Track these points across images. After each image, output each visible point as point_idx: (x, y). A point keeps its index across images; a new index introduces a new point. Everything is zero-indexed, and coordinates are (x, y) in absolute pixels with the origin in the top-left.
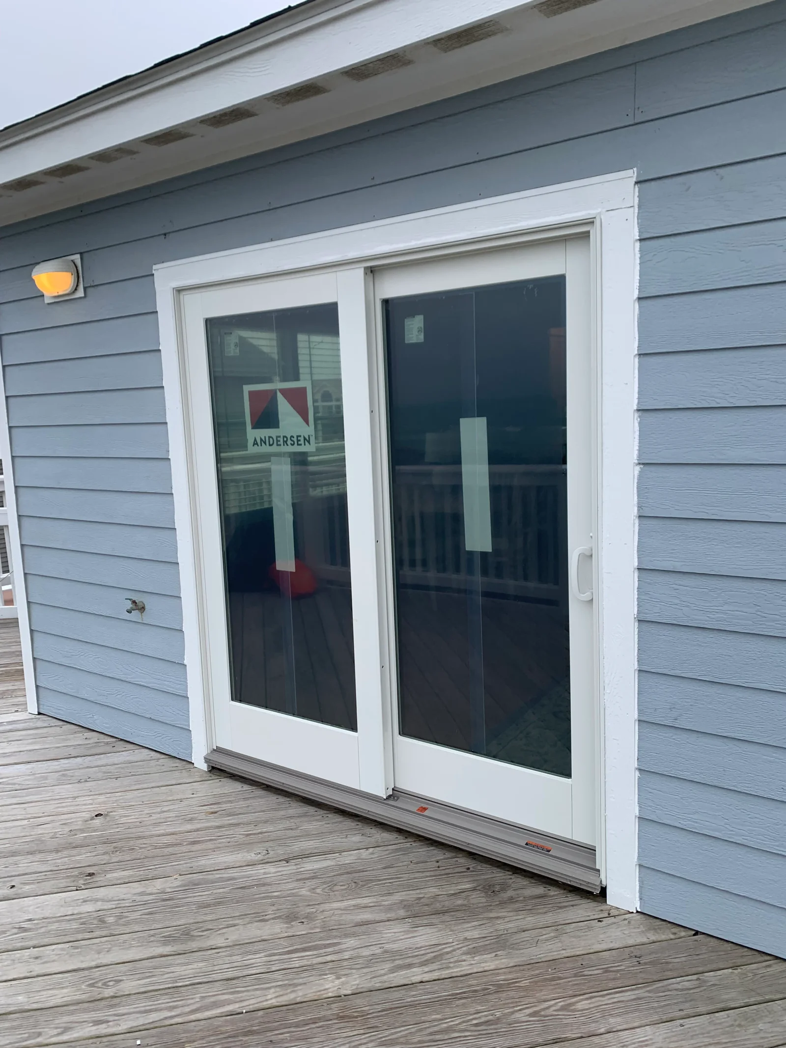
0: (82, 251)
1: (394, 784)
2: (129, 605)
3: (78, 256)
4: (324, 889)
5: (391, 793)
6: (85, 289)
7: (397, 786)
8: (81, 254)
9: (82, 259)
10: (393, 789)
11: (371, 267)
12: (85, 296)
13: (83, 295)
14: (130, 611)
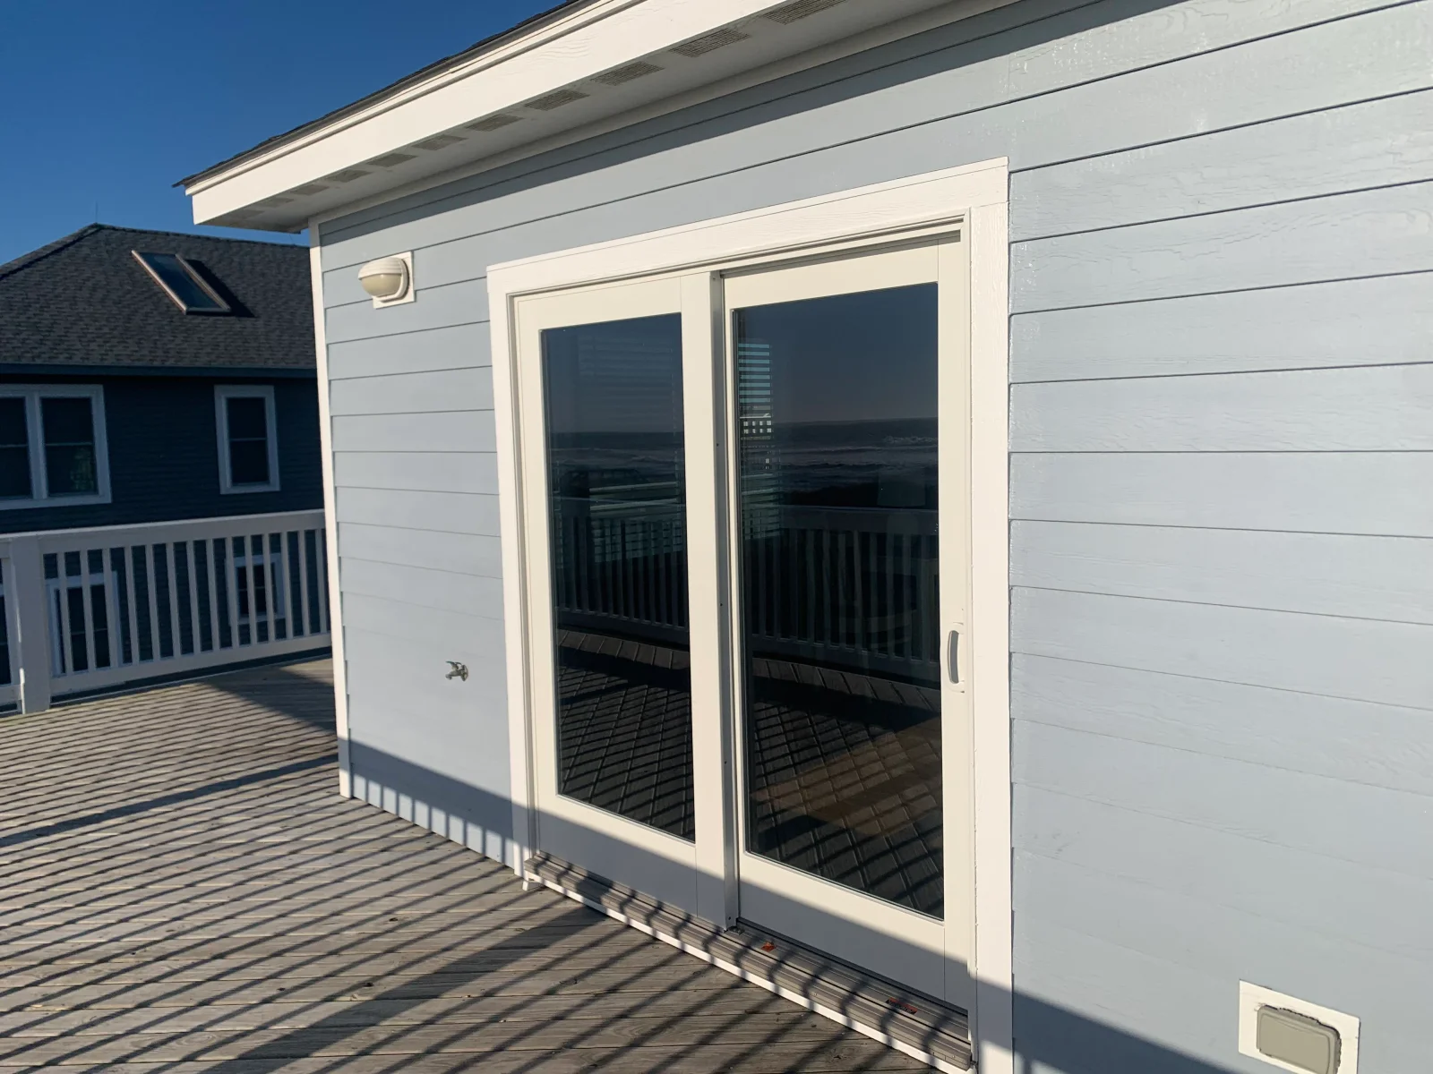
0: (412, 249)
1: (739, 913)
2: (451, 669)
3: (409, 254)
4: (631, 1031)
5: (735, 925)
6: (415, 292)
7: (742, 916)
8: (412, 251)
9: (413, 257)
10: (737, 920)
11: (721, 271)
12: (415, 301)
13: (412, 300)
14: (450, 676)
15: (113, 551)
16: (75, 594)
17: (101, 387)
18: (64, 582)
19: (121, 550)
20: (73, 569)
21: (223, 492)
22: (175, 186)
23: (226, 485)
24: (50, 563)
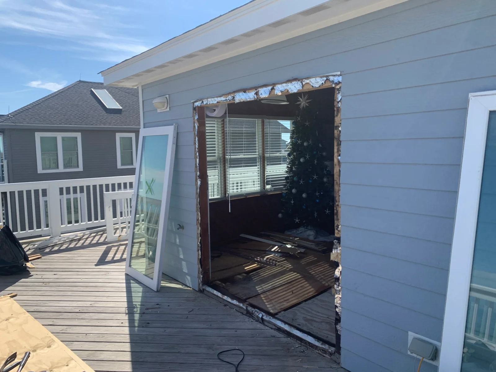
2: (179, 227)
6: (170, 108)
8: (169, 95)
9: (169, 97)
13: (169, 110)
14: (178, 229)
15: (80, 187)
16: (68, 201)
17: (80, 134)
18: (65, 196)
19: (83, 187)
20: (68, 192)
21: (118, 168)
22: (98, 74)
23: (119, 166)
24: (61, 190)
